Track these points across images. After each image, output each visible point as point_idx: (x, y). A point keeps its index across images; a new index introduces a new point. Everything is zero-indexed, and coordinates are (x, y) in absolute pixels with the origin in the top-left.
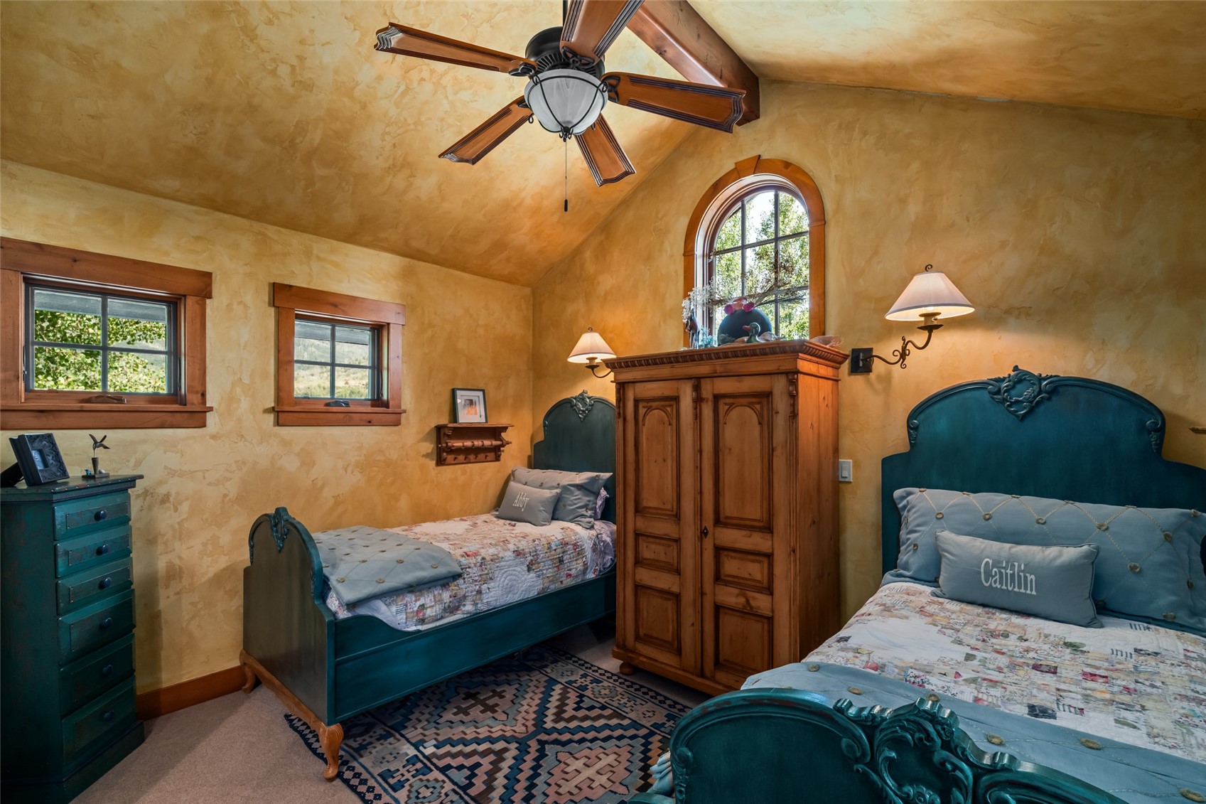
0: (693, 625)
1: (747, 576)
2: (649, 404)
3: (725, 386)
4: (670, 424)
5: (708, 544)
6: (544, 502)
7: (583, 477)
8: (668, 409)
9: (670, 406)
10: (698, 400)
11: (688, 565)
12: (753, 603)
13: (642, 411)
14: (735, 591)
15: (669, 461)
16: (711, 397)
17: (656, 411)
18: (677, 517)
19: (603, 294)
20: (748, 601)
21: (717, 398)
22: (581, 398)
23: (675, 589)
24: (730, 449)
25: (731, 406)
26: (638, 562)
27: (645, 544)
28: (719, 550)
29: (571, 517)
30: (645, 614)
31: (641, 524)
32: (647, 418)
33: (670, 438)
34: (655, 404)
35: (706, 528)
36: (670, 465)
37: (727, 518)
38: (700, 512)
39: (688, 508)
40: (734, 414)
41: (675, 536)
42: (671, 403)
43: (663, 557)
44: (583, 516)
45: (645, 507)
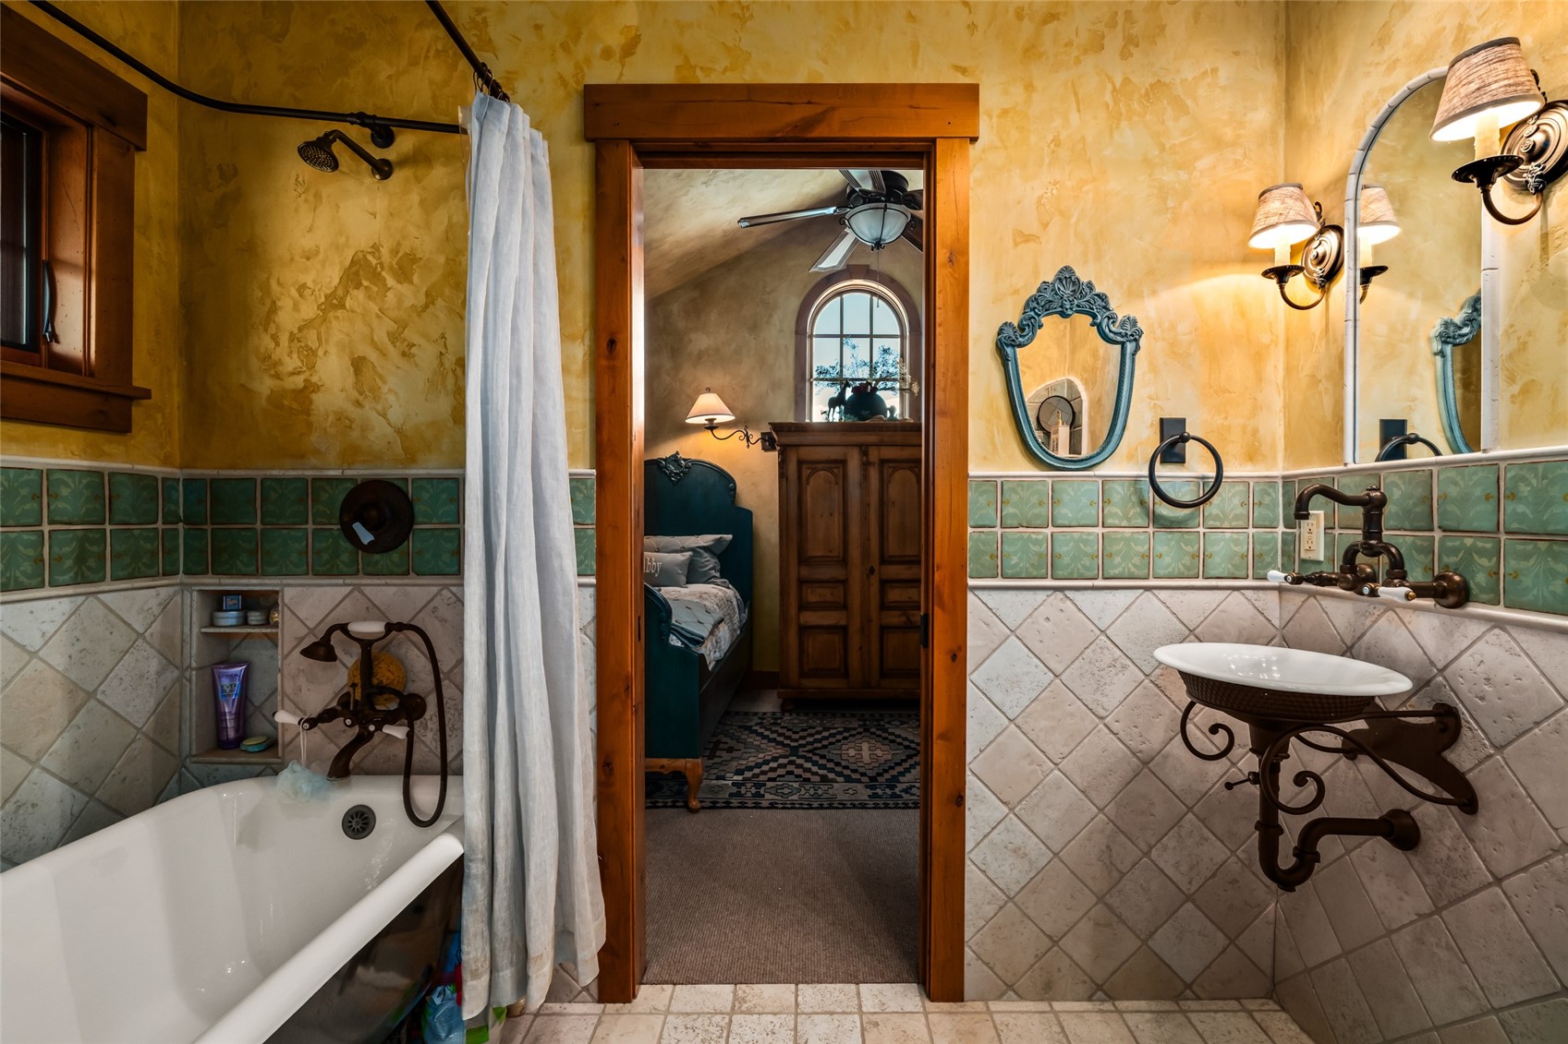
0: (861, 648)
1: (907, 599)
2: (814, 466)
3: (889, 453)
4: (836, 483)
5: (875, 580)
6: (680, 565)
7: (706, 540)
8: (835, 470)
9: (837, 468)
10: (865, 465)
11: (855, 601)
12: (912, 619)
13: (806, 472)
14: (897, 613)
15: (836, 515)
16: (877, 461)
17: (822, 473)
18: (844, 561)
19: (696, 353)
20: (908, 619)
21: (883, 462)
22: (675, 459)
23: (843, 622)
24: (893, 503)
25: (895, 469)
26: (803, 606)
27: (809, 591)
28: (884, 583)
29: (704, 579)
30: (810, 650)
31: (805, 572)
32: (812, 479)
33: (837, 495)
34: (820, 466)
35: (872, 567)
36: (837, 519)
37: (891, 556)
38: (866, 554)
39: (855, 553)
40: (898, 475)
41: (842, 578)
42: (838, 465)
43: (829, 597)
44: (715, 577)
45: (811, 557)
